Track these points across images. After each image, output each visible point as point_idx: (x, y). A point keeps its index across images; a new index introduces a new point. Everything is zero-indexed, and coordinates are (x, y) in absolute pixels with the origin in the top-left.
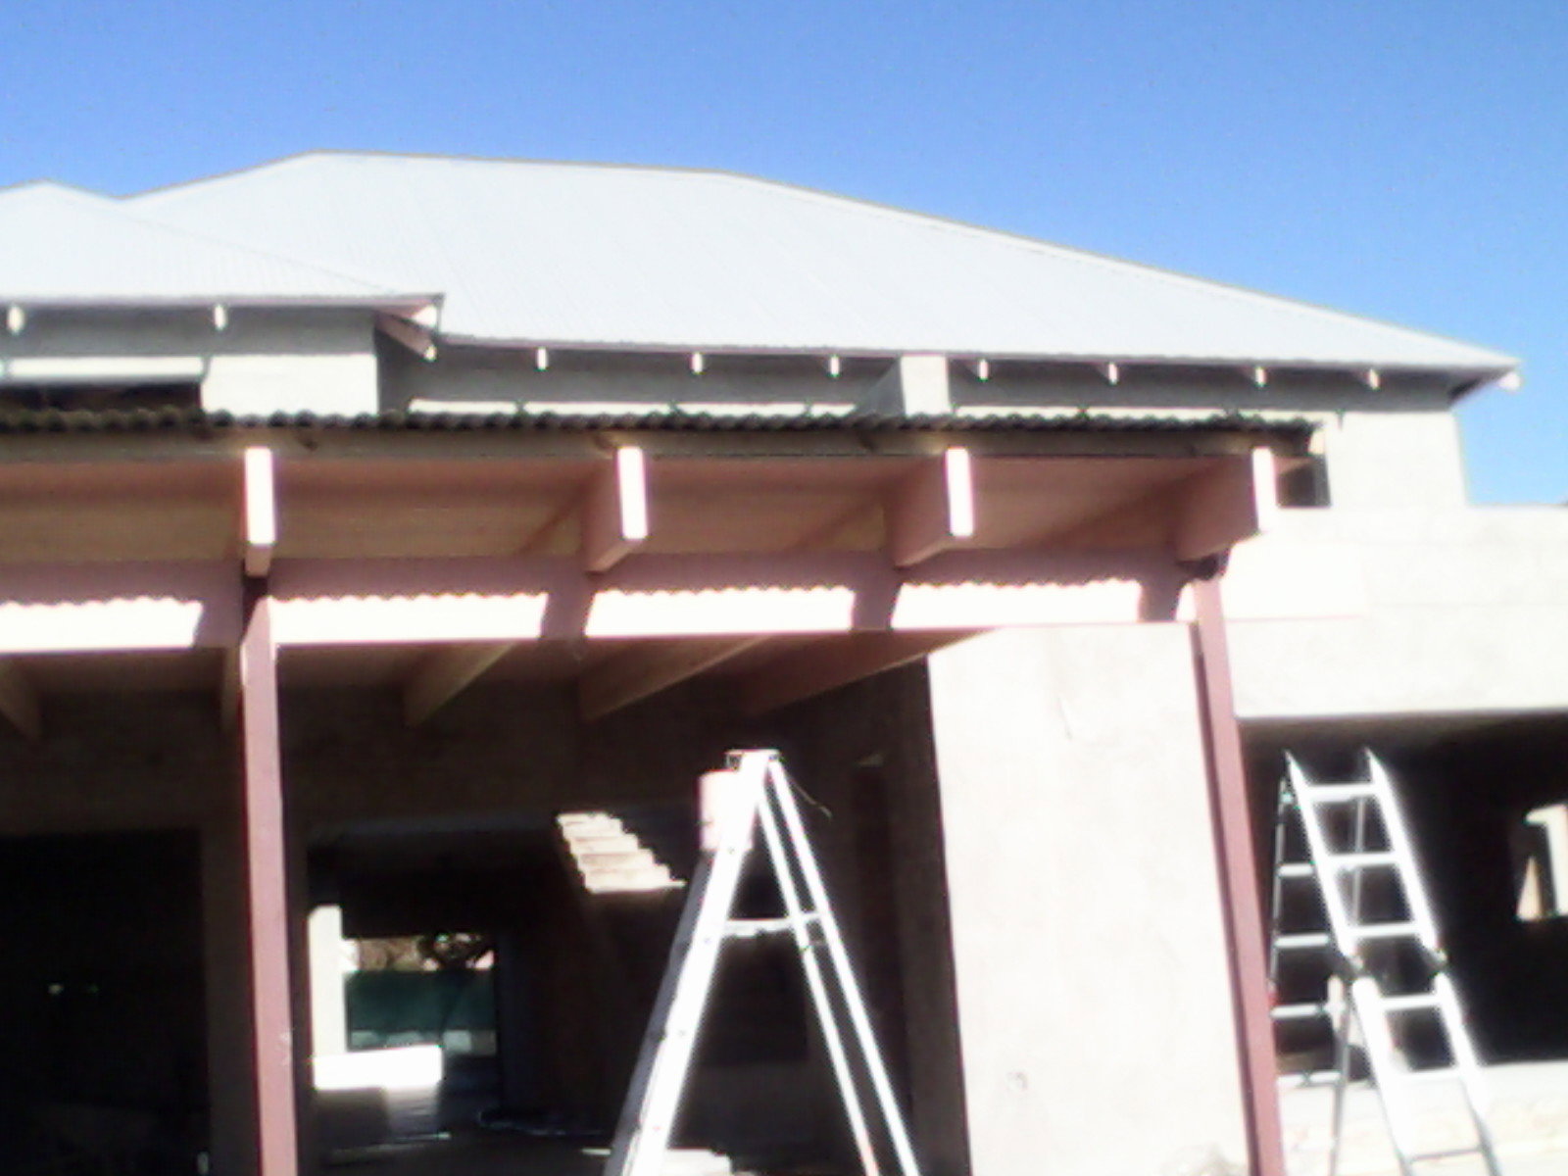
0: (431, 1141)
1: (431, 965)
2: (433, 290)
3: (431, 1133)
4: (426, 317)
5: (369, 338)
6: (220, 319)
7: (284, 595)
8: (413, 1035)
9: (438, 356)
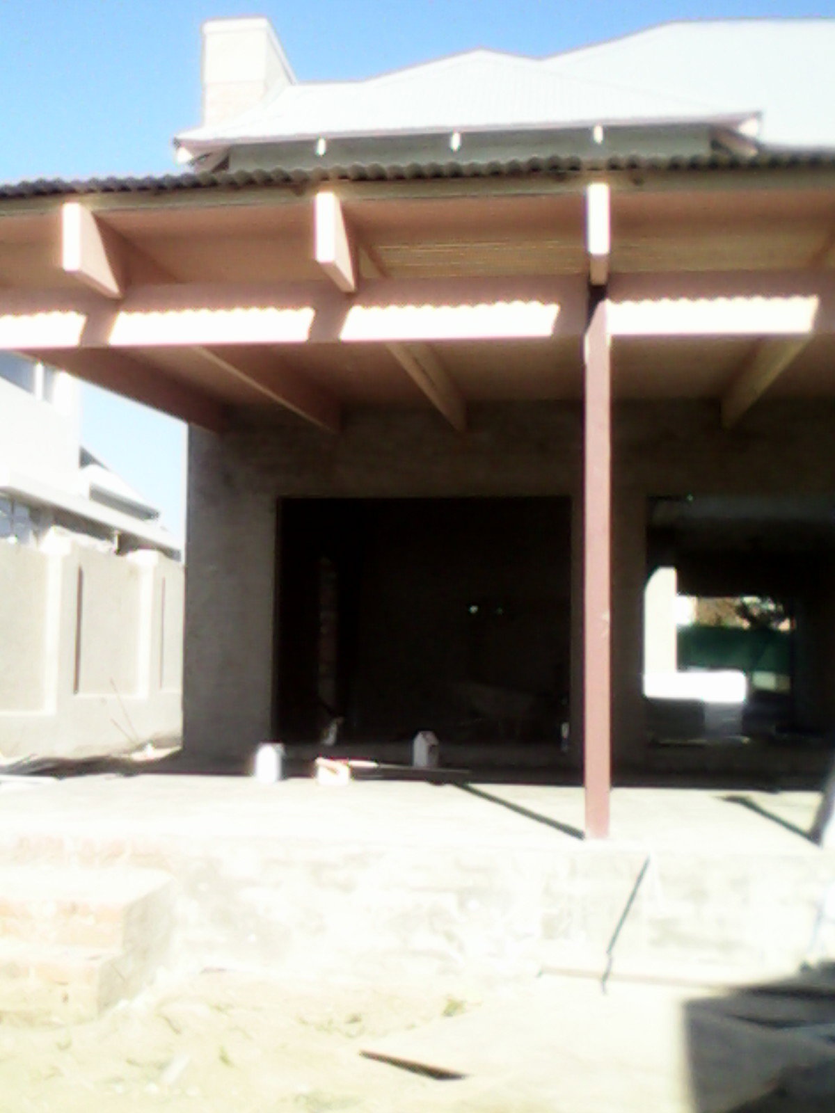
0: (733, 740)
1: (746, 624)
4: (749, 129)
5: (707, 147)
6: (598, 136)
7: (618, 298)
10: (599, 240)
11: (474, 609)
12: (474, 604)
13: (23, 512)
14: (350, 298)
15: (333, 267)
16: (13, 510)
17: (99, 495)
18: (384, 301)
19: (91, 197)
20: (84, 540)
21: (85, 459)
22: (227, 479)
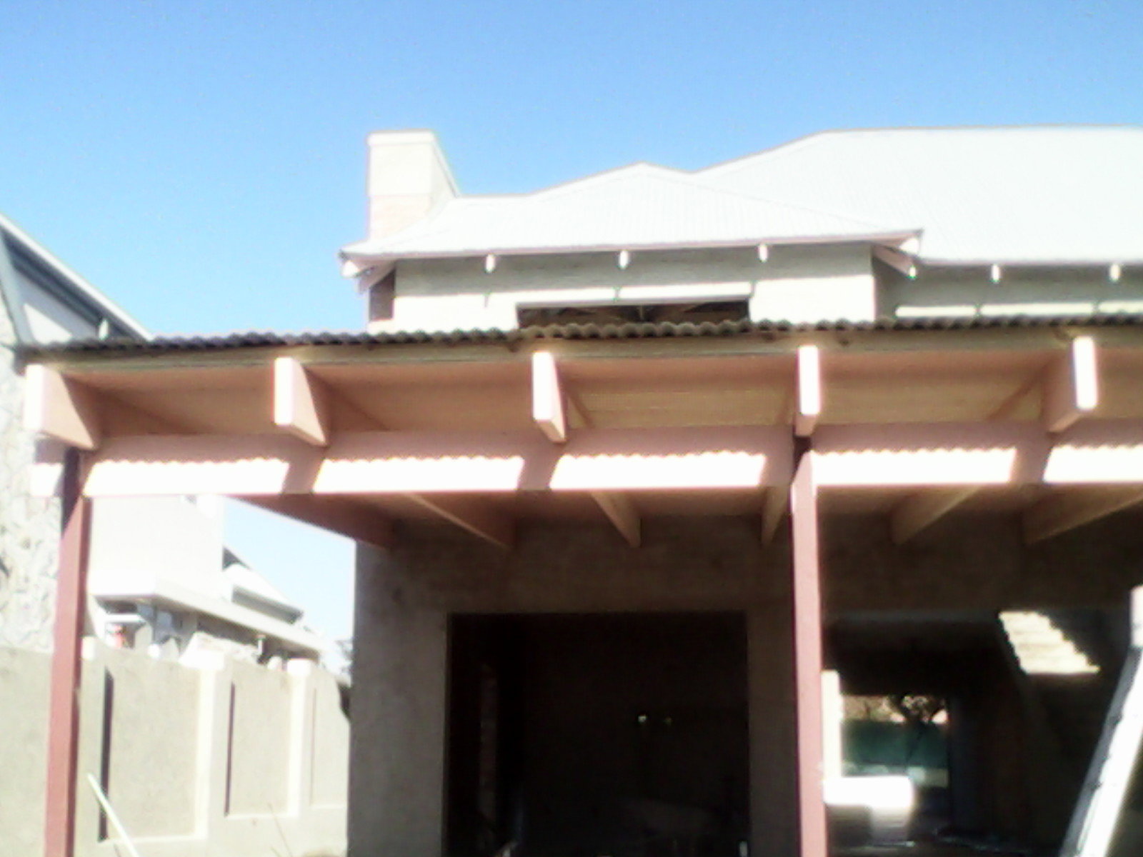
0: (900, 846)
1: (898, 718)
2: (916, 226)
3: (901, 840)
4: (909, 247)
5: (869, 264)
6: (763, 254)
7: (823, 449)
8: (883, 768)
9: (919, 274)
10: (811, 401)
11: (642, 718)
12: (642, 714)
13: (165, 618)
14: (561, 448)
15: (550, 424)
16: (156, 615)
17: (242, 597)
18: (592, 450)
19: (302, 349)
20: (227, 646)
21: (229, 559)
22: (397, 595)
